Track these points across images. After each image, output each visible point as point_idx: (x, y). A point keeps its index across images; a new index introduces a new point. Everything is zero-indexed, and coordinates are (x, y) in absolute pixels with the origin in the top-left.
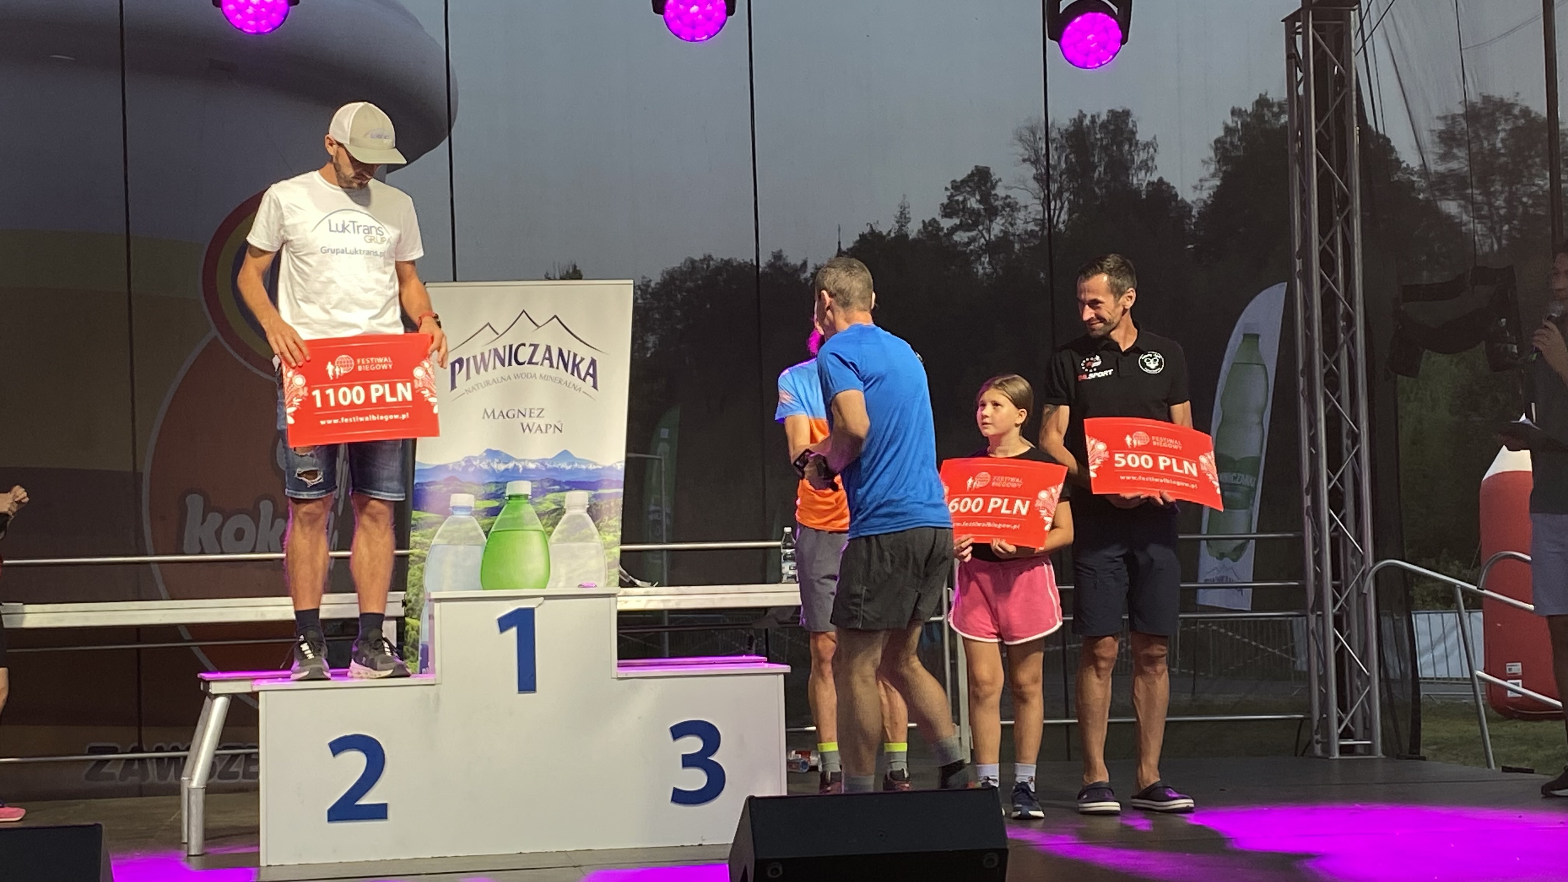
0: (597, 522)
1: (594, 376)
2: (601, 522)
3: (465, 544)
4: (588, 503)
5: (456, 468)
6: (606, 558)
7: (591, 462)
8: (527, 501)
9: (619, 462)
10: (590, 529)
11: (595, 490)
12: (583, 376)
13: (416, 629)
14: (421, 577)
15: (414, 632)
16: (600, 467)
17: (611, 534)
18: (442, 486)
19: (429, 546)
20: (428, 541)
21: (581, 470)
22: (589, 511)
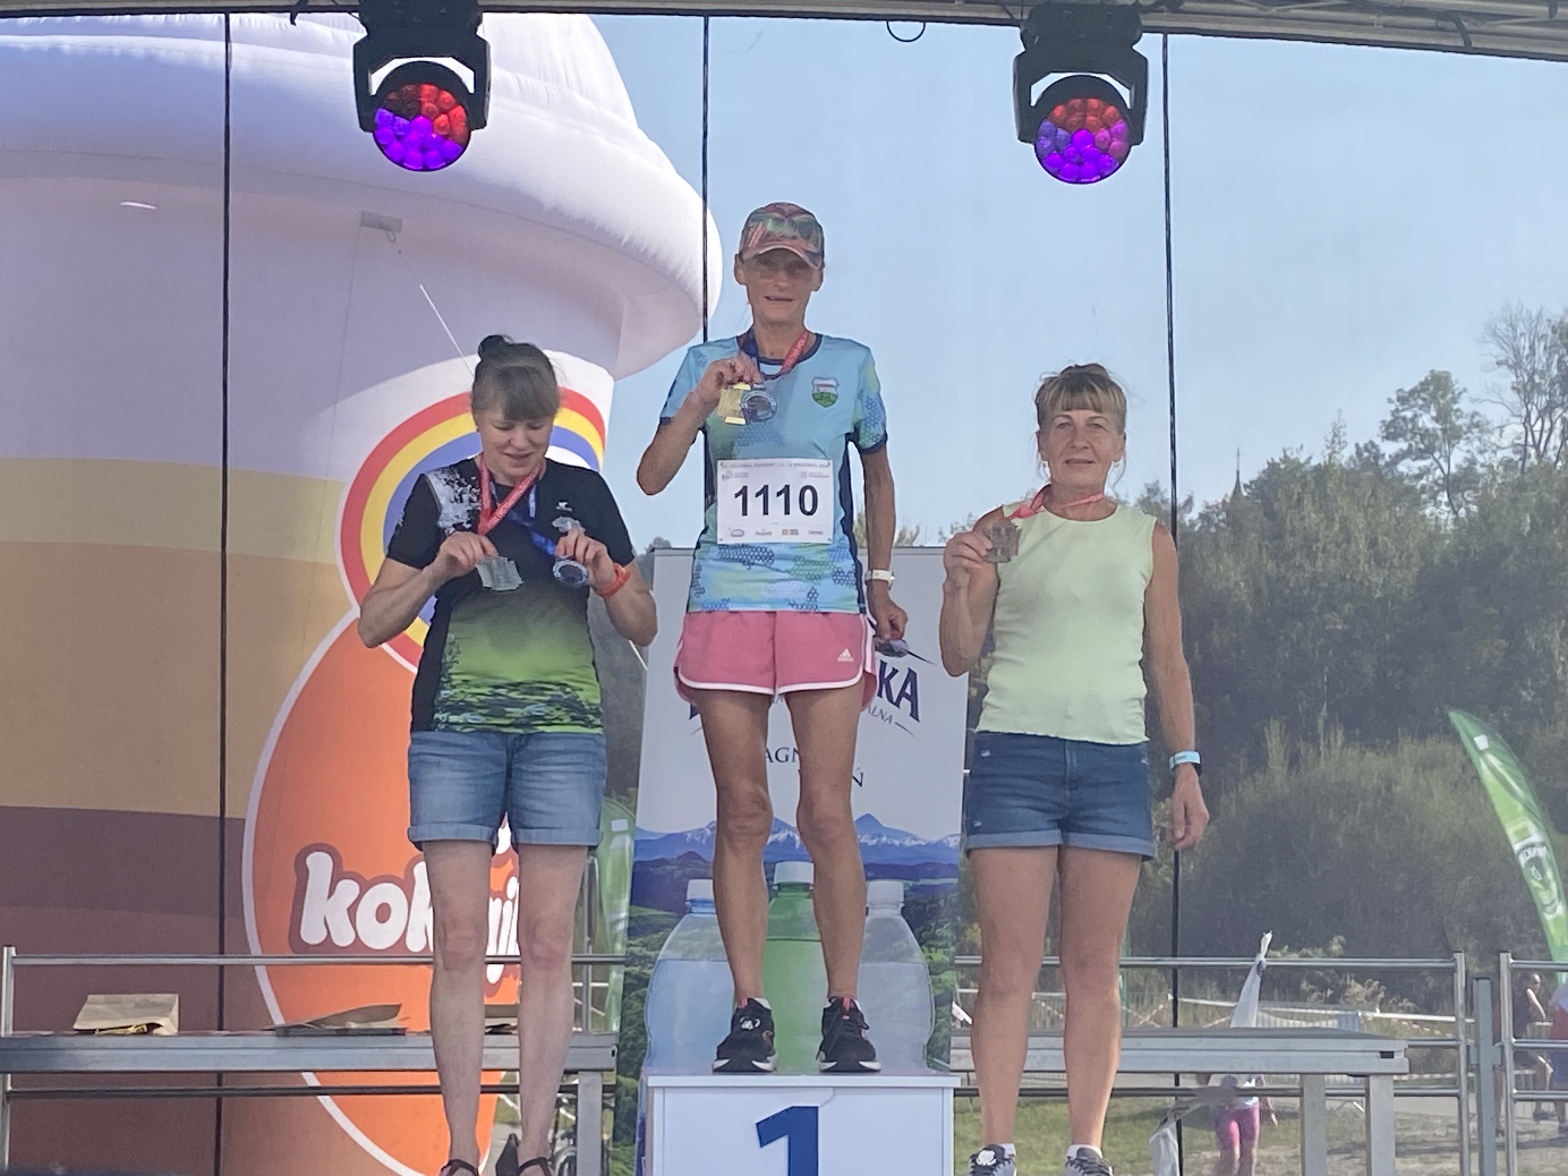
0: (918, 930)
1: (913, 699)
2: (924, 930)
3: (709, 959)
4: (902, 900)
5: (697, 839)
6: (932, 988)
7: (907, 835)
8: (807, 894)
9: (952, 836)
10: (907, 942)
11: (917, 880)
12: (895, 700)
13: (634, 1091)
14: (642, 1011)
15: (630, 1098)
16: (923, 843)
17: (940, 951)
18: (675, 867)
19: (654, 963)
20: (652, 954)
21: (893, 845)
22: (904, 912)
